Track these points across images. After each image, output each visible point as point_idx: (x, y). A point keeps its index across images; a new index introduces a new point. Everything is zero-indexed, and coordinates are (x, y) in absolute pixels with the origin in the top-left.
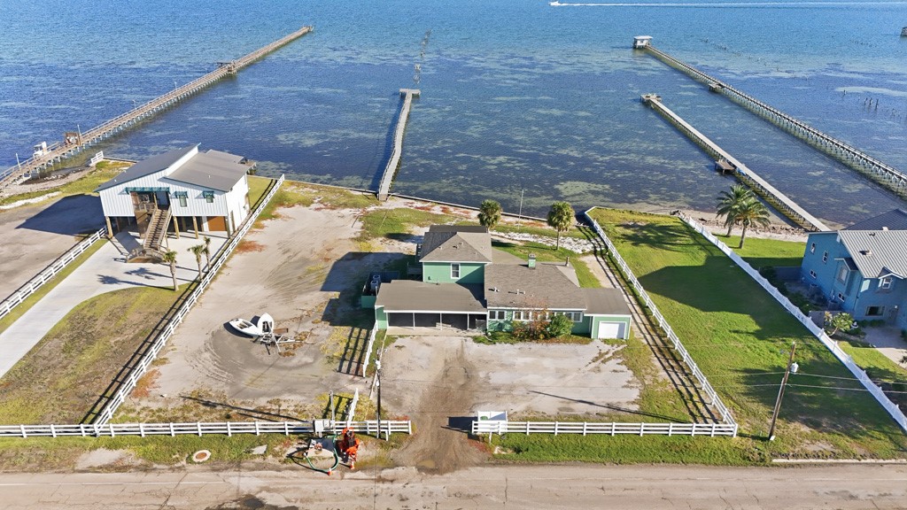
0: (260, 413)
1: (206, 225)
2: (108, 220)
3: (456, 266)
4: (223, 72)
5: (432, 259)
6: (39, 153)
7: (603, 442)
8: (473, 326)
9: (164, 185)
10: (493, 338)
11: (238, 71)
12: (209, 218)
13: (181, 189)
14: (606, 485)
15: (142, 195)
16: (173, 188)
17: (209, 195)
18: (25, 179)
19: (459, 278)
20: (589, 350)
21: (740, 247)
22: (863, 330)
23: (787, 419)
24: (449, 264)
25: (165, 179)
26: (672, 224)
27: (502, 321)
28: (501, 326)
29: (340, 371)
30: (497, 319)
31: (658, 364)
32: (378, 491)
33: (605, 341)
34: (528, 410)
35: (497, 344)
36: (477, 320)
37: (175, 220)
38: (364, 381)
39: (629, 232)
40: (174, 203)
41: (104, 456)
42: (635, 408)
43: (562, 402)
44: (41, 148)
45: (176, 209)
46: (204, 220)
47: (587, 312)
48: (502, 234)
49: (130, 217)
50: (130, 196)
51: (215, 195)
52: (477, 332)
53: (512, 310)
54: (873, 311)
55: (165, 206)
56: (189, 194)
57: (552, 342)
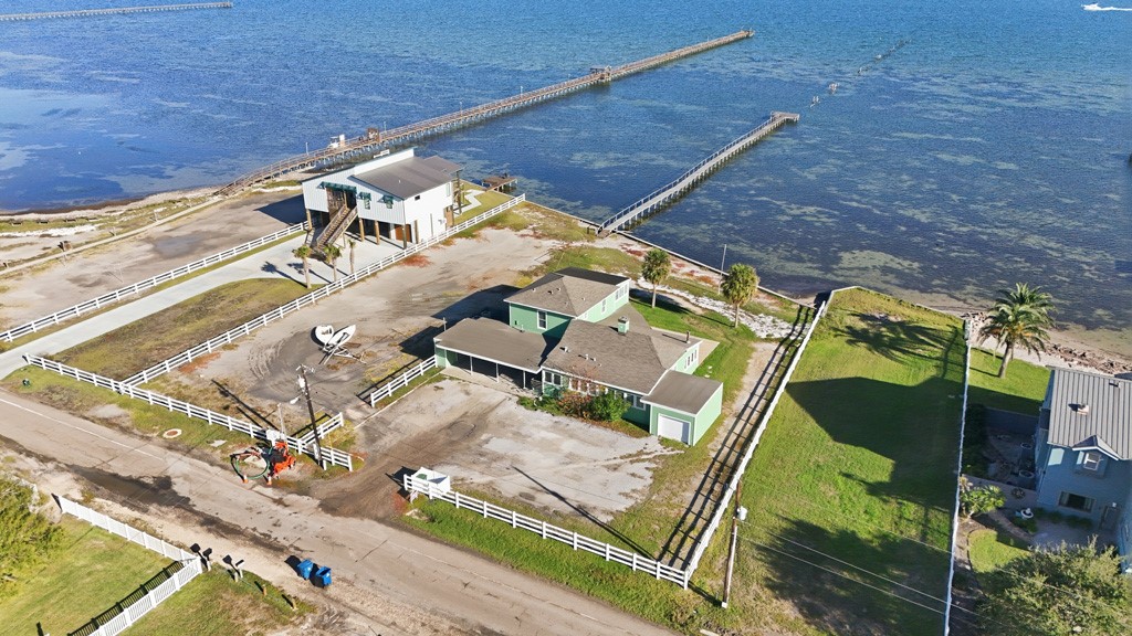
0: (255, 413)
1: (393, 232)
2: (308, 212)
3: (542, 314)
4: (596, 78)
5: (518, 301)
6: (335, 145)
7: (525, 541)
8: (529, 386)
9: (352, 184)
10: (541, 404)
11: (614, 80)
12: (396, 226)
13: (366, 190)
14: (474, 582)
15: (335, 191)
16: (360, 189)
17: (388, 200)
18: (310, 168)
19: (546, 330)
20: (632, 444)
21: (999, 376)
22: (1038, 524)
23: (781, 593)
24: (535, 310)
25: (352, 178)
26: (941, 327)
27: (558, 387)
28: (556, 393)
29: (358, 396)
30: (552, 383)
31: (697, 483)
32: (264, 509)
33: (663, 441)
34: (489, 485)
35: (539, 411)
36: (531, 381)
37: (361, 222)
38: (369, 410)
39: (861, 325)
40: (360, 203)
41: (110, 411)
42: (604, 519)
43: (533, 488)
44: (338, 140)
45: (362, 212)
46: (392, 227)
47: (647, 399)
48: (691, 297)
49: (323, 212)
50: (325, 191)
51: (394, 201)
52: (530, 394)
53: (569, 377)
54: (1076, 501)
55: (352, 205)
56: (372, 197)
57: (598, 425)
